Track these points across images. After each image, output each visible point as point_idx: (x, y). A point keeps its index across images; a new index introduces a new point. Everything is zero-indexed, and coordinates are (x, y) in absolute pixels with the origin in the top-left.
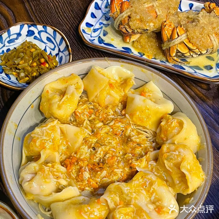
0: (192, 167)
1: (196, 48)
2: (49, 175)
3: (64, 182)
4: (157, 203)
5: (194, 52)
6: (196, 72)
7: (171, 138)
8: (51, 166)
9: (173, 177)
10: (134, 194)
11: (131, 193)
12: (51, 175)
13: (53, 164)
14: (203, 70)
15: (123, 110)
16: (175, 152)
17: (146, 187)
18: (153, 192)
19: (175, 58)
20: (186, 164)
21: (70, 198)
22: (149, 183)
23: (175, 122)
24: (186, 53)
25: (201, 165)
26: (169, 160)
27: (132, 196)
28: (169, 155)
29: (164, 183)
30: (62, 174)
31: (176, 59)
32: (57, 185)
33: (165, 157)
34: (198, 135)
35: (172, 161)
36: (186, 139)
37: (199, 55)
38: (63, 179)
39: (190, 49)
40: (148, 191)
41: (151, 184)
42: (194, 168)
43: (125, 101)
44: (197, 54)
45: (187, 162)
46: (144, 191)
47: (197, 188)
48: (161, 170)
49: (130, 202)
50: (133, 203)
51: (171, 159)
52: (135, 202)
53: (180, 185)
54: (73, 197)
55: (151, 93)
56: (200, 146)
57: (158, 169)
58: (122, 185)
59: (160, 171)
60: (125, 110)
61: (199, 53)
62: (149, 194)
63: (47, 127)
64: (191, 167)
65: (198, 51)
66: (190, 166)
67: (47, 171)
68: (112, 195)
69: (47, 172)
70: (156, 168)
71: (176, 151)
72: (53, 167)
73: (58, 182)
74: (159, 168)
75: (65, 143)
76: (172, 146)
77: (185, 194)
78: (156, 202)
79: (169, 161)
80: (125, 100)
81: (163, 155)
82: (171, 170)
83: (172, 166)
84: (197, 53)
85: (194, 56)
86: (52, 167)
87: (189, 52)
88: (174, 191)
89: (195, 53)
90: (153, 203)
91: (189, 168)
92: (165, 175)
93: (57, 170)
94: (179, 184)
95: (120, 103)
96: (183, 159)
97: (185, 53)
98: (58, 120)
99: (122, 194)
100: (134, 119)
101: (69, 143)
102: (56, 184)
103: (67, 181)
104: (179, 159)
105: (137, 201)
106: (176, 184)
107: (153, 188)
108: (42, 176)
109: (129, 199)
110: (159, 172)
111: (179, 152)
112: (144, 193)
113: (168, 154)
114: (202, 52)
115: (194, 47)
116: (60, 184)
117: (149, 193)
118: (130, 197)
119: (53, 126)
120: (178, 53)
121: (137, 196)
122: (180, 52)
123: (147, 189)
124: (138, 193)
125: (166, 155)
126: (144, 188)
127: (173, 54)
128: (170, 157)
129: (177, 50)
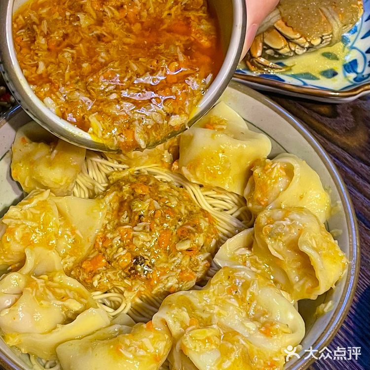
0: (320, 243)
1: (299, 36)
2: (47, 294)
3: (75, 306)
4: (262, 318)
5: (296, 44)
6: (305, 84)
7: (274, 200)
8: (47, 279)
9: (286, 270)
10: (216, 307)
11: (210, 306)
12: (51, 294)
13: (50, 276)
14: (318, 79)
15: (175, 162)
16: (285, 220)
17: (236, 292)
18: (251, 300)
19: (262, 60)
20: (308, 237)
21: (93, 333)
22: (242, 286)
23: (277, 168)
24: (282, 48)
25: (336, 241)
26: (275, 237)
27: (212, 311)
28: (273, 228)
29: (270, 283)
30: (70, 291)
31: (265, 61)
32: (63, 313)
33: (266, 232)
34: (325, 189)
35: (281, 237)
36: (302, 198)
37: (308, 48)
38: (74, 298)
39: (288, 40)
40: (242, 300)
41: (246, 285)
42: (325, 245)
43: (175, 146)
44: (303, 47)
45: (310, 235)
46: (233, 300)
47: (336, 284)
48: (261, 262)
49: (211, 321)
50: (217, 321)
51: (279, 234)
52: (219, 321)
53: (302, 282)
54: (97, 330)
55: (224, 125)
56: (332, 209)
57: (257, 262)
58: (191, 295)
59: (260, 264)
60: (178, 162)
61: (307, 45)
62: (245, 304)
63: (32, 204)
64: (318, 243)
65: (305, 41)
66: (316, 242)
67: (41, 287)
68: (175, 309)
69: (42, 289)
70: (251, 259)
71: (285, 218)
72: (51, 279)
73: (65, 307)
74: (257, 260)
75: (69, 233)
76: (277, 212)
77: (314, 297)
78: (260, 317)
79: (275, 240)
80: (176, 144)
81: (262, 229)
82: (280, 257)
83: (282, 247)
84: (303, 45)
85: (299, 51)
86: (50, 281)
87: (288, 46)
88: (291, 296)
89: (299, 45)
90: (255, 319)
91: (315, 246)
92: (270, 271)
93: (60, 283)
94: (299, 281)
95: (167, 151)
96: (301, 232)
97: (279, 48)
98: (51, 191)
99: (193, 310)
100: (198, 174)
101: (78, 232)
102: (63, 310)
103: (81, 302)
104: (293, 231)
105: (222, 320)
106: (294, 282)
107: (251, 293)
108: (34, 295)
109: (207, 317)
110: (259, 266)
111: (292, 220)
112: (234, 304)
113: (271, 226)
114: (313, 42)
115: (296, 34)
116: (69, 310)
117: (245, 302)
118: (209, 313)
119: (43, 201)
120: (267, 49)
121: (221, 311)
122: (270, 48)
123: (239, 297)
124: (224, 305)
125: (267, 228)
126: (233, 295)
127: (257, 53)
128: (276, 231)
129: (264, 44)
